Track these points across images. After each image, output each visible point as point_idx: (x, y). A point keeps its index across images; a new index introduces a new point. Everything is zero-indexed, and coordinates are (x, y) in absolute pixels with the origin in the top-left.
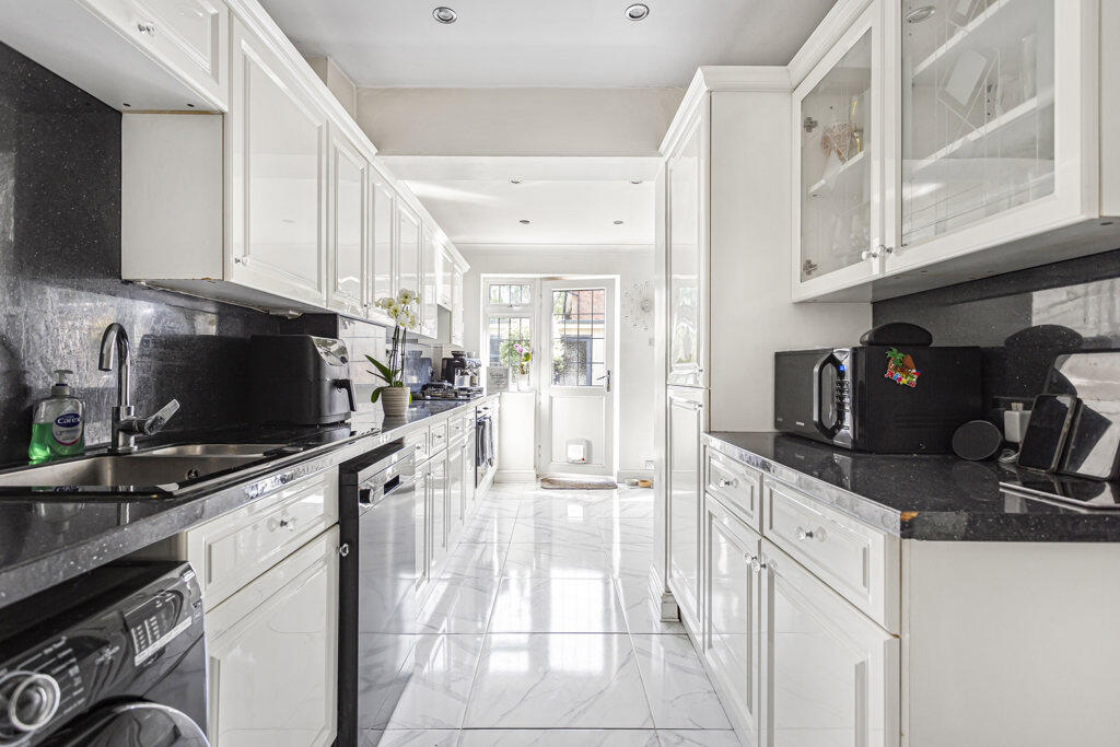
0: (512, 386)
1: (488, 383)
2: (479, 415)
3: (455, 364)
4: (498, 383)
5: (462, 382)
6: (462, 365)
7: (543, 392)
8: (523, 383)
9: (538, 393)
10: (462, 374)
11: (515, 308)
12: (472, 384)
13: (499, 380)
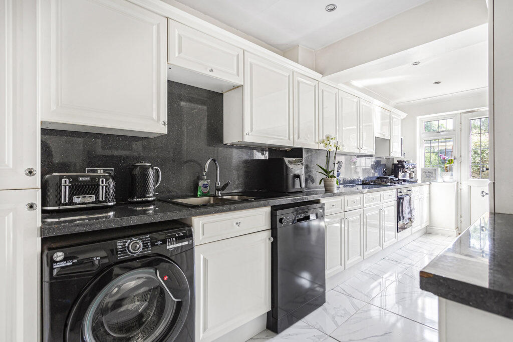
0: (439, 179)
1: (422, 177)
2: (399, 194)
3: (398, 167)
4: (429, 177)
5: (404, 176)
6: (403, 167)
7: (463, 183)
8: (447, 177)
9: (459, 183)
10: (403, 172)
11: (442, 133)
12: (410, 177)
13: (429, 175)
